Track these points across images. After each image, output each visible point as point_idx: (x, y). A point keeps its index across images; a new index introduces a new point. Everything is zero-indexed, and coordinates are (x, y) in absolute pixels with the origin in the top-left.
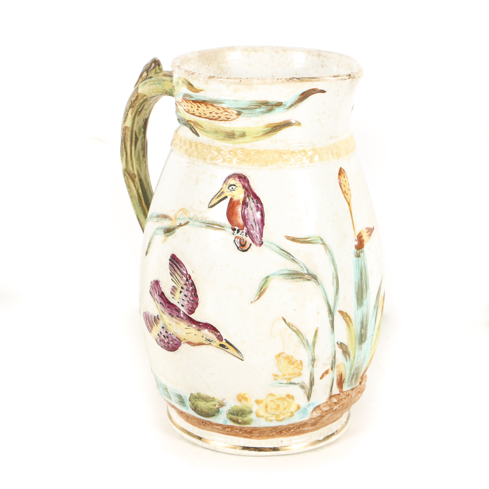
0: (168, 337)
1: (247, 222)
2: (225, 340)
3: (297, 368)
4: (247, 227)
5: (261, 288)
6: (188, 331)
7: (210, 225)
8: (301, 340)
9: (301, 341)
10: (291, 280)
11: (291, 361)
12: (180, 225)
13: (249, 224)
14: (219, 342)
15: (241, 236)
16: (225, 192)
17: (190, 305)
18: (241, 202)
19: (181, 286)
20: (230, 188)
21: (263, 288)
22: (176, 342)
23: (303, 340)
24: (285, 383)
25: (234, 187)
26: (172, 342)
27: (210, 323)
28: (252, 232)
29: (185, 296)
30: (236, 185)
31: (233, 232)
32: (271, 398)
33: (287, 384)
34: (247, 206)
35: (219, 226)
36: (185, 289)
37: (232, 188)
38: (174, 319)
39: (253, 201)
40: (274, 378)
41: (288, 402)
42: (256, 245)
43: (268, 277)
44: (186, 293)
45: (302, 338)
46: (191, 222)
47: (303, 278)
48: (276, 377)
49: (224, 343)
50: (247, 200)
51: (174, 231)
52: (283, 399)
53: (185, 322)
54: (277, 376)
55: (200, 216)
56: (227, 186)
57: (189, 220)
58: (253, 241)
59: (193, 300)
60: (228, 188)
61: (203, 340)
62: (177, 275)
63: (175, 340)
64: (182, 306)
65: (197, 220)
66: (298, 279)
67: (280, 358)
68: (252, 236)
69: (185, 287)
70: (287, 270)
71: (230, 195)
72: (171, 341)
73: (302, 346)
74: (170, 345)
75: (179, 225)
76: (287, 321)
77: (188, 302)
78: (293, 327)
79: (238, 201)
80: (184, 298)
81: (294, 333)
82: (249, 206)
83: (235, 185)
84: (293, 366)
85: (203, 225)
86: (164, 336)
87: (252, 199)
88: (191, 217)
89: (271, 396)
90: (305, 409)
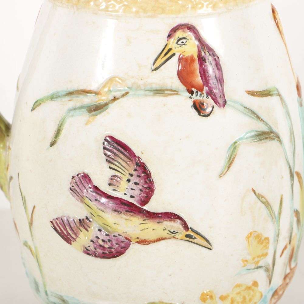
0: (110, 241)
1: (209, 80)
2: (191, 228)
3: (265, 248)
4: (208, 86)
5: (230, 158)
6: (144, 226)
7: (160, 92)
8: (270, 212)
9: (269, 214)
10: (259, 142)
11: (260, 240)
12: (115, 99)
13: (211, 82)
14: (185, 233)
15: (201, 98)
16: (173, 48)
17: (143, 194)
18: (196, 57)
19: (128, 173)
20: (180, 43)
21: (232, 157)
22: (123, 245)
23: (271, 212)
24: (253, 267)
25: (184, 41)
26: (117, 246)
27: (172, 212)
28: (215, 91)
29: (136, 184)
30: (187, 38)
31: (190, 95)
32: (238, 289)
33: (255, 269)
34: (205, 60)
35: (171, 90)
36: (135, 176)
37: (182, 42)
38: (123, 215)
39: (210, 54)
40: (243, 264)
41: (253, 291)
42: (220, 106)
43: (235, 143)
44: (137, 180)
45: (271, 210)
46: (131, 93)
47: (269, 137)
48: (246, 263)
49: (190, 232)
50: (203, 54)
51: (106, 107)
52: (249, 288)
53: (139, 217)
54: (246, 261)
55: (141, 83)
56: (176, 41)
57: (128, 90)
58: (216, 102)
59: (147, 188)
60: (177, 42)
61: (165, 234)
62: (120, 160)
63: (122, 242)
64: (132, 197)
65: (138, 88)
66: (265, 141)
67: (251, 239)
68: (215, 96)
69: (134, 173)
70: (253, 131)
71: (178, 52)
72: (116, 244)
73: (270, 219)
74: (113, 250)
75: (113, 98)
76: (257, 192)
77: (141, 190)
78: (263, 199)
79: (192, 57)
80: (135, 187)
81: (263, 206)
82: (207, 61)
83: (184, 38)
84: (262, 246)
85: (151, 93)
86: (103, 241)
87: (208, 52)
88: (130, 86)
89: (238, 288)
90: (266, 296)
